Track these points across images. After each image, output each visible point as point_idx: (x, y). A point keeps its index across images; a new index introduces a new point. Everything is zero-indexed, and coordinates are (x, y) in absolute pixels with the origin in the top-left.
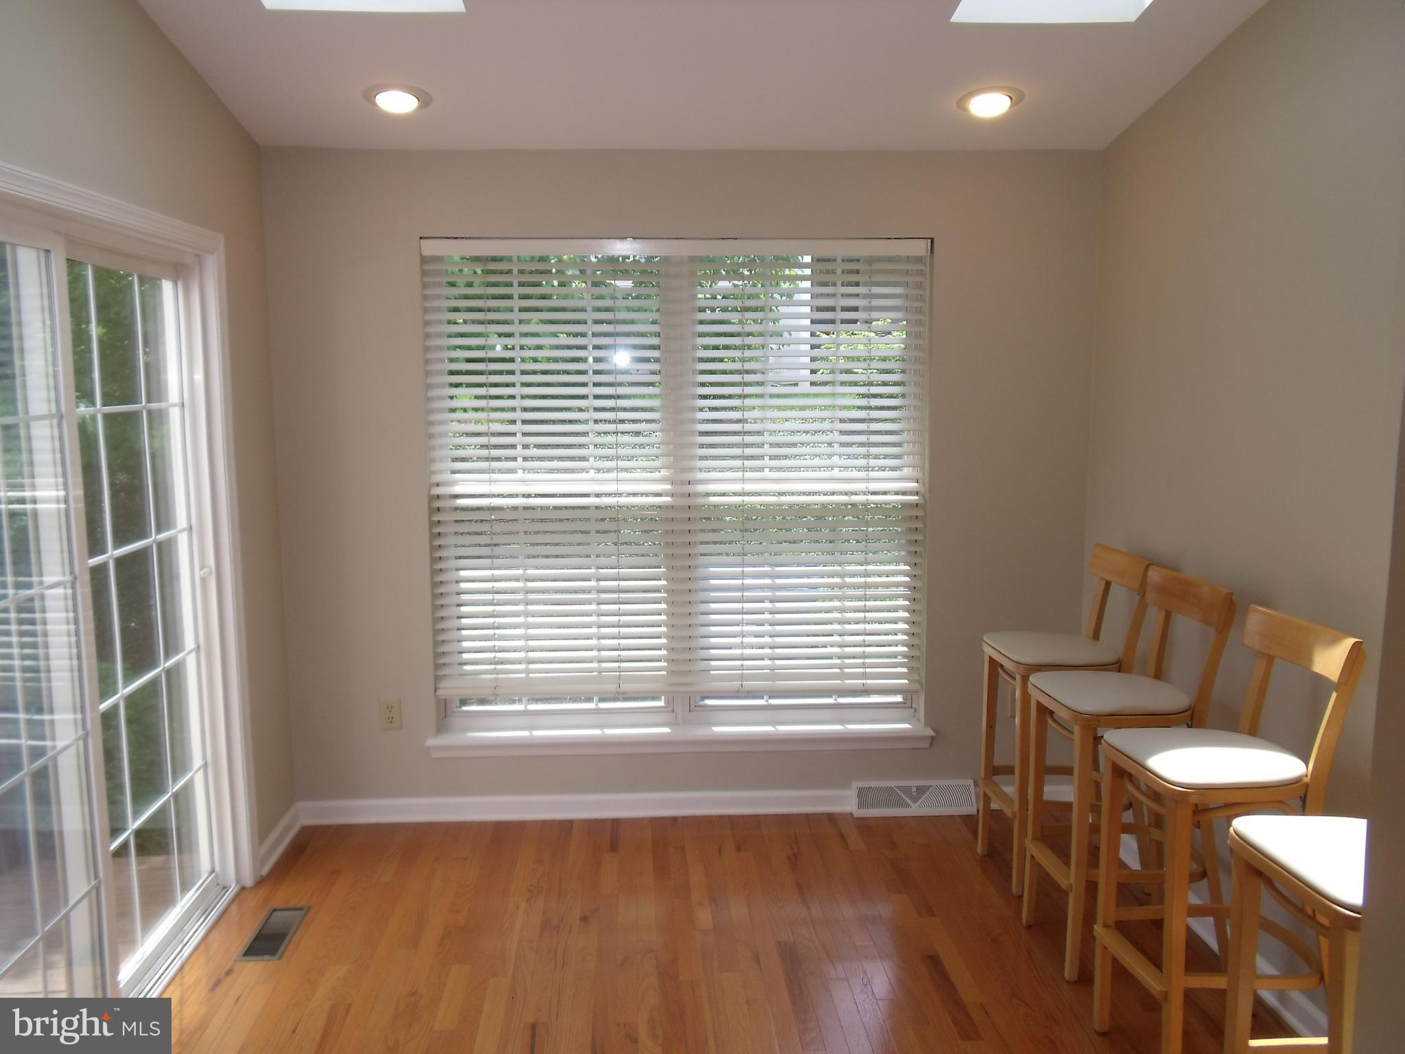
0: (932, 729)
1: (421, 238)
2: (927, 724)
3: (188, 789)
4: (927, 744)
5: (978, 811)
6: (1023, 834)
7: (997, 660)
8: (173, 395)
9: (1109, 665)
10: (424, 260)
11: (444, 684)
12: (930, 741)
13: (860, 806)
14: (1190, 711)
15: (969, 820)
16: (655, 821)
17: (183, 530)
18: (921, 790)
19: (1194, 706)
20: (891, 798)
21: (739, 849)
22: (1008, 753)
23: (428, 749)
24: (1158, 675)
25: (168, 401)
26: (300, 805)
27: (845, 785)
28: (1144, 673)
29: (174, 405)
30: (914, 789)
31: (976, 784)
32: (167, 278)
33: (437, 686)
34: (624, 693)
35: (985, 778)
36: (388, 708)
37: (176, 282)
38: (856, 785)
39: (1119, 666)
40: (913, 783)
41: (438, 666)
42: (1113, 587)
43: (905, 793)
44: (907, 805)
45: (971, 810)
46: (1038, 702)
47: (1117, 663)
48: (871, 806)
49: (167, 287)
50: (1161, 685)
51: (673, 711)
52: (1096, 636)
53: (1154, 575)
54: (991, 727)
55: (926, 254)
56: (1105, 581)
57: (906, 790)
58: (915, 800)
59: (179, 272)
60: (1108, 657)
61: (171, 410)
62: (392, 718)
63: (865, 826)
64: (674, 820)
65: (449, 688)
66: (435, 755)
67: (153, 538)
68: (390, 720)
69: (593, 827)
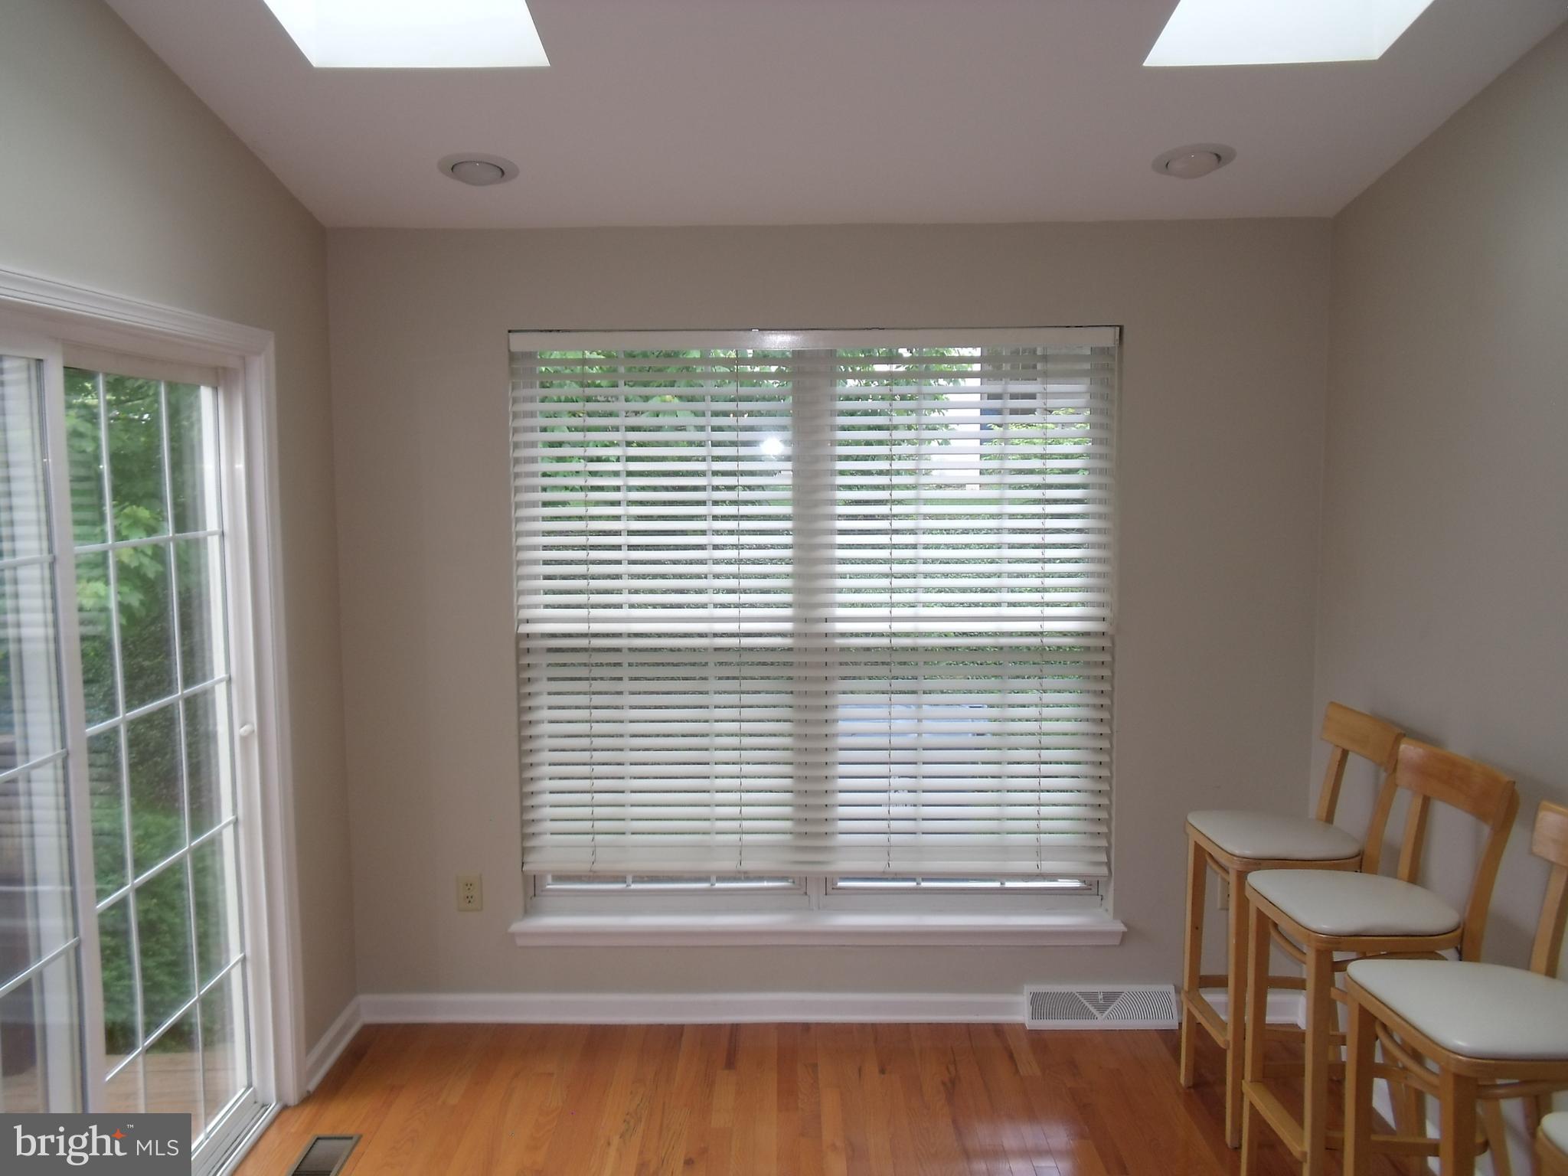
0: (1123, 922)
1: (510, 331)
2: (1115, 916)
3: (222, 989)
4: (1117, 942)
5: (1180, 1024)
6: (1239, 1075)
7: (1205, 847)
8: (212, 523)
9: (1349, 858)
10: (513, 357)
11: (531, 858)
12: (1120, 938)
13: (1034, 1015)
14: (1459, 931)
15: (1169, 1037)
16: (783, 1028)
17: (221, 681)
18: (1110, 997)
19: (1464, 924)
20: (1070, 1005)
21: (882, 1071)
22: (1218, 958)
23: (513, 935)
24: (1416, 877)
25: (205, 530)
26: (363, 999)
27: (1014, 988)
28: (1393, 874)
29: (212, 534)
30: (1100, 997)
31: (1178, 991)
32: (206, 384)
33: (525, 860)
34: (745, 873)
35: (1189, 992)
36: (467, 885)
37: (217, 388)
38: (1029, 989)
39: (1359, 863)
40: (1101, 988)
41: (525, 837)
42: (1351, 756)
43: (1091, 1002)
44: (1094, 1017)
45: (1171, 1023)
46: (1259, 911)
47: (1357, 856)
48: (1051, 1016)
49: (206, 394)
50: (1417, 891)
51: (806, 893)
52: (1329, 818)
53: (1409, 750)
54: (1197, 928)
55: (1113, 345)
56: (1341, 750)
57: (1091, 997)
58: (1102, 1011)
59: (222, 377)
60: (1348, 849)
61: (209, 538)
62: (472, 897)
63: (1039, 1040)
64: (806, 1027)
65: (536, 862)
66: (520, 942)
67: (180, 693)
68: (469, 899)
69: (709, 1033)
